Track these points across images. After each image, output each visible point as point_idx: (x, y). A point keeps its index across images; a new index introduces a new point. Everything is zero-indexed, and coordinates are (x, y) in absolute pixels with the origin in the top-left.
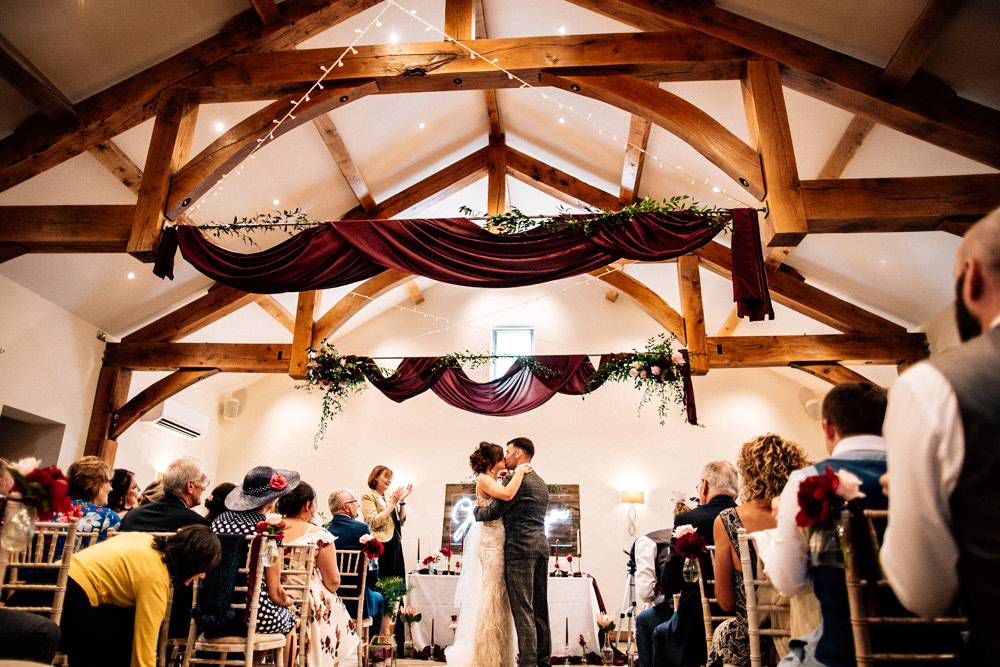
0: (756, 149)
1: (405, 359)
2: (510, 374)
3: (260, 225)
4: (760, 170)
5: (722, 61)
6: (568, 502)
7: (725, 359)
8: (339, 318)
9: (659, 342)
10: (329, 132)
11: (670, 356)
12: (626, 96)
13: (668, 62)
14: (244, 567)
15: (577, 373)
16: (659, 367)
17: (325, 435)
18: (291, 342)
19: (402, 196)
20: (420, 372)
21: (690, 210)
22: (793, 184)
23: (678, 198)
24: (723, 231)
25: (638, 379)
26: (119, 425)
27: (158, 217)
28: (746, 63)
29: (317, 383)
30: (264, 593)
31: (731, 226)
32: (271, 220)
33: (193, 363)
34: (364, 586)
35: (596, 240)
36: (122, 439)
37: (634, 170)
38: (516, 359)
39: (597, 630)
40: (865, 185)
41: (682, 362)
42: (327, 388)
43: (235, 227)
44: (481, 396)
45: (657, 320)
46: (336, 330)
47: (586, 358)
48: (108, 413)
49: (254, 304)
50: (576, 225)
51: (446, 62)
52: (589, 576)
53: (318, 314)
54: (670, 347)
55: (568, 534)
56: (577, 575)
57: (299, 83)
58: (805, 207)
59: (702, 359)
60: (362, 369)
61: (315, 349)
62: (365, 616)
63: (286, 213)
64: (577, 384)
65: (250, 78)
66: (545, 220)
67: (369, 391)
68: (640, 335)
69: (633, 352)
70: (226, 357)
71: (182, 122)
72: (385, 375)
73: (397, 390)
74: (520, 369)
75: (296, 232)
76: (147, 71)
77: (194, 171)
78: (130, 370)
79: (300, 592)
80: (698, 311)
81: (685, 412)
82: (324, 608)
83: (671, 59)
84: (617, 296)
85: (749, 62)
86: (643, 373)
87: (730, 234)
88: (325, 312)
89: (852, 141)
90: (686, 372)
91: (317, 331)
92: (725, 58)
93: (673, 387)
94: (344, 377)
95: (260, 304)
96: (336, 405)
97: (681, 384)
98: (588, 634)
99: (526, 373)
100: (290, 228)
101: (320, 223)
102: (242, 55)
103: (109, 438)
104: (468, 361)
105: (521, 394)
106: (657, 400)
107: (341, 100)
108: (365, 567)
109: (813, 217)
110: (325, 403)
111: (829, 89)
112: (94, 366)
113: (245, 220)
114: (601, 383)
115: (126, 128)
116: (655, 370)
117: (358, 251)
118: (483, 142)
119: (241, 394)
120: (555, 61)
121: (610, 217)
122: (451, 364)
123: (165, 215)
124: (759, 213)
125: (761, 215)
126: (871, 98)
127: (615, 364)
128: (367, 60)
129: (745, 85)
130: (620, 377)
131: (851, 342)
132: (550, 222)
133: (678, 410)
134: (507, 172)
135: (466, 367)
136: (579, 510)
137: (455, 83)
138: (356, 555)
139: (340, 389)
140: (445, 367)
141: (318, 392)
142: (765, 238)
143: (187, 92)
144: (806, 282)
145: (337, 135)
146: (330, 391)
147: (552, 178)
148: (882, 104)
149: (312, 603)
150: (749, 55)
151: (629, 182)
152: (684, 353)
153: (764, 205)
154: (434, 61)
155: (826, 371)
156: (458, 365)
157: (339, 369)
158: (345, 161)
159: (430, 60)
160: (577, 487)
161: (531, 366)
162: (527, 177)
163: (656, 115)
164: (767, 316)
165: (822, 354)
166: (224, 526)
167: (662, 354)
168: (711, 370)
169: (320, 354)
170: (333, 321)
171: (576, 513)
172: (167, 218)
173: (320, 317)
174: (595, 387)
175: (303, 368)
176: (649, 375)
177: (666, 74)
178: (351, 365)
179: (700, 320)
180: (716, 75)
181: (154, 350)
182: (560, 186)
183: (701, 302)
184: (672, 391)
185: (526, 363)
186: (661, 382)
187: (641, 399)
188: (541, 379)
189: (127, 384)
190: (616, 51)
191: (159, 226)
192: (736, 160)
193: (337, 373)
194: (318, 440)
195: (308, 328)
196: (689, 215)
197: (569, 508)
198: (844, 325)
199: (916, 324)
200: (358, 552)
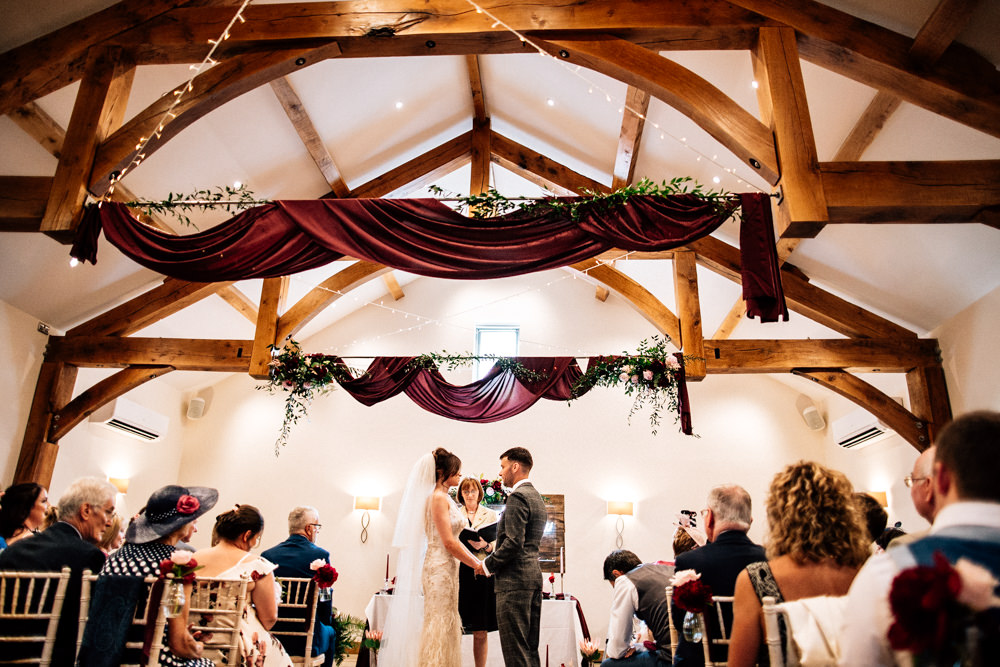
0: (768, 126)
1: (377, 358)
2: (491, 377)
3: (198, 203)
4: (773, 149)
5: (729, 26)
6: (552, 513)
7: (723, 363)
8: (306, 313)
9: (652, 344)
10: (294, 107)
11: (664, 361)
12: (622, 64)
13: (669, 27)
14: (142, 617)
15: (564, 377)
16: (653, 372)
17: (288, 441)
18: (253, 338)
19: (377, 182)
20: (393, 372)
21: (693, 194)
22: (810, 166)
23: (680, 180)
24: (731, 218)
25: (629, 384)
26: (60, 427)
27: (78, 192)
28: (758, 30)
29: (280, 384)
30: (166, 649)
31: (740, 212)
32: (212, 197)
33: (145, 359)
34: (314, 620)
35: (584, 226)
36: (65, 442)
37: (628, 158)
38: (496, 360)
39: (580, 658)
40: (893, 169)
41: (677, 366)
42: (291, 389)
43: (169, 204)
44: (459, 400)
45: (650, 320)
46: (302, 325)
47: (573, 360)
48: (48, 413)
49: (215, 297)
50: (562, 208)
51: (417, 21)
52: (572, 598)
53: (283, 309)
54: (664, 350)
55: (551, 548)
56: (560, 597)
57: (249, 42)
58: (825, 192)
59: (699, 364)
60: (329, 369)
61: (277, 347)
62: (314, 655)
63: (228, 189)
64: (562, 389)
65: (192, 36)
66: (527, 203)
67: (336, 391)
68: (631, 337)
69: (624, 355)
70: (181, 354)
71: (113, 84)
72: (354, 376)
73: (367, 393)
74: (501, 371)
75: (239, 211)
76: (75, 25)
77: (125, 139)
78: (76, 366)
79: (228, 636)
80: (694, 312)
81: (679, 421)
82: (257, 653)
83: (673, 22)
84: (608, 294)
85: (761, 29)
86: (635, 378)
87: (738, 221)
88: (291, 307)
89: (873, 121)
90: (681, 377)
91: (281, 326)
92: (733, 23)
93: (666, 393)
94: (308, 378)
95: (223, 296)
96: (300, 407)
97: (675, 390)
98: (571, 663)
99: (508, 375)
100: (233, 208)
101: (267, 202)
102: (185, 9)
103: (49, 441)
104: (445, 361)
105: (502, 399)
106: (648, 408)
107: (297, 63)
108: (316, 597)
109: (835, 204)
110: (288, 405)
111: (852, 61)
112: (34, 361)
113: (180, 197)
114: (589, 388)
115: (50, 90)
116: (647, 375)
117: (309, 235)
118: (466, 126)
119: (206, 393)
120: (543, 23)
121: (601, 200)
122: (427, 364)
123: (88, 189)
124: (772, 198)
125: (774, 201)
126: (897, 70)
127: (605, 368)
128: (328, 18)
129: (756, 55)
130: (610, 382)
131: (857, 348)
132: (532, 205)
133: (671, 419)
134: (492, 159)
135: (443, 369)
136: (563, 522)
137: (427, 46)
138: (306, 583)
139: (305, 390)
140: (420, 368)
141: (280, 394)
142: (779, 227)
143: (119, 50)
144: (810, 282)
145: (304, 111)
146: (294, 392)
147: (539, 166)
148: (912, 78)
149: (243, 648)
150: (762, 20)
151: (622, 171)
152: (679, 356)
153: (777, 190)
154: (404, 20)
155: (831, 379)
156: (434, 366)
157: (304, 369)
158: (313, 141)
159: (399, 19)
160: (562, 497)
161: (513, 368)
162: (513, 165)
163: (656, 86)
164: (781, 317)
165: (827, 360)
166: (119, 564)
167: (655, 358)
168: (708, 376)
169: (284, 352)
170: (299, 316)
171: (560, 525)
172: (91, 193)
173: (286, 311)
174: (582, 392)
175: (265, 368)
176: (641, 379)
177: (668, 41)
178: (317, 365)
179: (696, 322)
180: (723, 43)
181: (101, 345)
182: (548, 175)
183: (698, 302)
184: (665, 398)
185: (508, 365)
186: (653, 388)
187: (631, 406)
188: (524, 382)
189: (71, 382)
190: (611, 13)
191: (79, 202)
192: (746, 138)
193: (302, 374)
194: (280, 445)
195: (271, 324)
196: (692, 199)
197: (553, 519)
198: (849, 328)
199: (927, 329)
200: (309, 580)
